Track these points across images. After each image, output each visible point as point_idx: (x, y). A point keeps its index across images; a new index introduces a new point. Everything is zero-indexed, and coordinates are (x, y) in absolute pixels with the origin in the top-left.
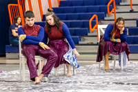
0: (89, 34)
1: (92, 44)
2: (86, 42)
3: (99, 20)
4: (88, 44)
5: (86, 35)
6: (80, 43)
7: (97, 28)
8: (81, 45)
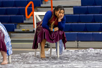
0: (25, 22)
1: (28, 32)
2: (22, 30)
3: (35, 7)
4: (24, 32)
5: (22, 23)
6: (16, 30)
7: (33, 15)
8: (17, 32)
